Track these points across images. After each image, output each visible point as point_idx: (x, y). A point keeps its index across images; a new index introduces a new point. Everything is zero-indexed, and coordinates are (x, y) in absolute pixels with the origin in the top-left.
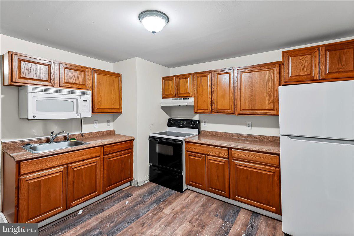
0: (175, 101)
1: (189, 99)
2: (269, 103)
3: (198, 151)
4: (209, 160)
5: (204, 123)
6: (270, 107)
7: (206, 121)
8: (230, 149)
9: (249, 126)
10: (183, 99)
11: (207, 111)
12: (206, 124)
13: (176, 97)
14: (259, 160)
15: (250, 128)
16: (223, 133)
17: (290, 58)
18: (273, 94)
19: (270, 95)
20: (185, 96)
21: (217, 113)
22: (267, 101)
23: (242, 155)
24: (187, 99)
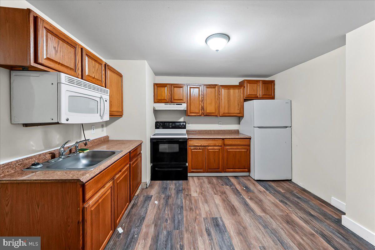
0: (168, 106)
1: (182, 104)
2: (238, 110)
3: (199, 145)
4: (208, 150)
5: (188, 124)
6: (238, 112)
7: (190, 122)
8: (223, 139)
9: (220, 124)
10: (176, 104)
11: (199, 114)
12: (190, 124)
13: (169, 103)
14: (240, 144)
15: (221, 125)
16: (204, 130)
17: (248, 84)
18: (240, 104)
19: (238, 104)
20: (179, 102)
21: (206, 115)
22: (237, 108)
23: (230, 142)
24: (180, 104)
